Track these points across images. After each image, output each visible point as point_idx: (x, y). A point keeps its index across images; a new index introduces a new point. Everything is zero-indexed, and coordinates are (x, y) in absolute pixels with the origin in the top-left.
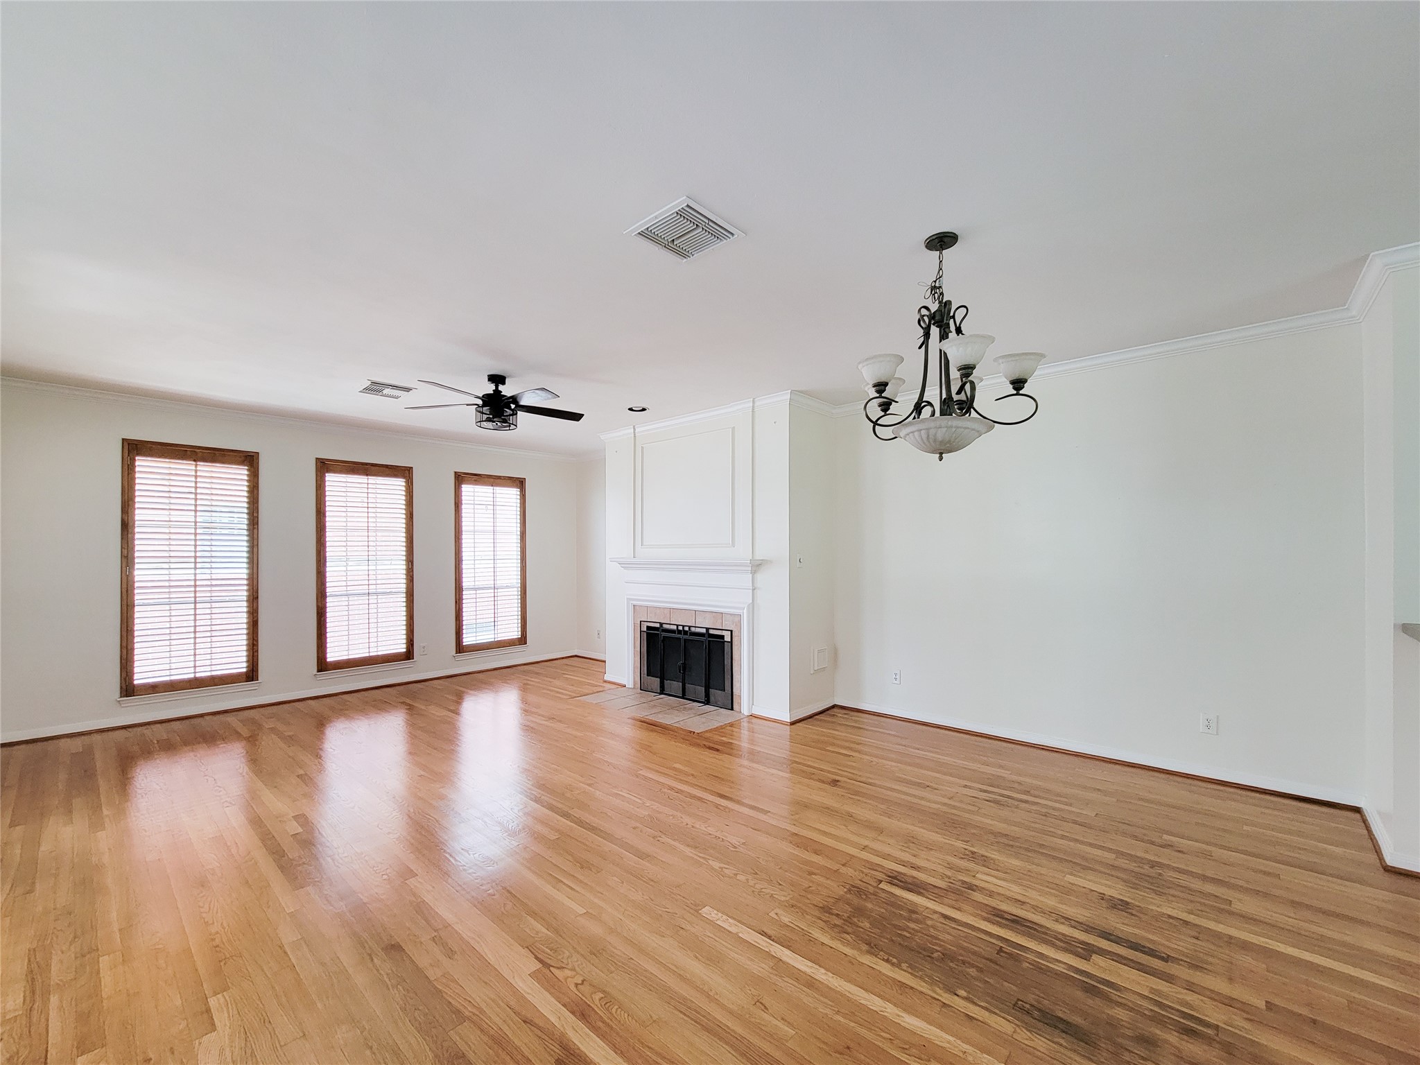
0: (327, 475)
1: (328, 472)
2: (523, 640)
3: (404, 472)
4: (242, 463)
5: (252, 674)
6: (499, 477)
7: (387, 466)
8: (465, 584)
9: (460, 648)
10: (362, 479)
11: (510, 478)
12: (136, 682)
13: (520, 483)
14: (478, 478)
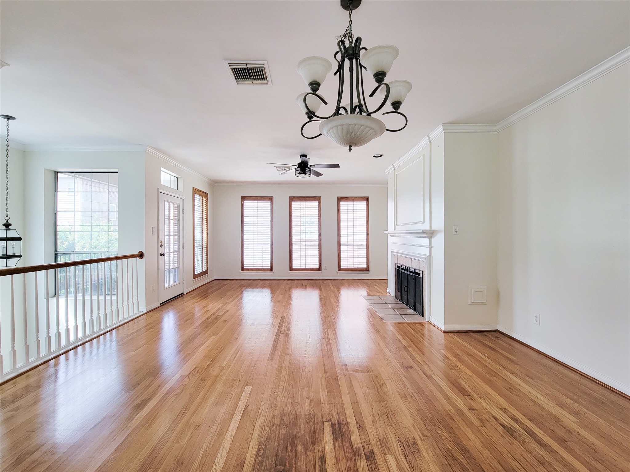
0: (293, 202)
1: (293, 201)
2: (368, 269)
3: (318, 199)
4: (269, 200)
5: (271, 269)
6: (356, 197)
7: (312, 197)
8: (342, 243)
9: (339, 269)
10: (303, 203)
11: (362, 197)
12: (244, 267)
13: (366, 199)
14: (347, 199)
